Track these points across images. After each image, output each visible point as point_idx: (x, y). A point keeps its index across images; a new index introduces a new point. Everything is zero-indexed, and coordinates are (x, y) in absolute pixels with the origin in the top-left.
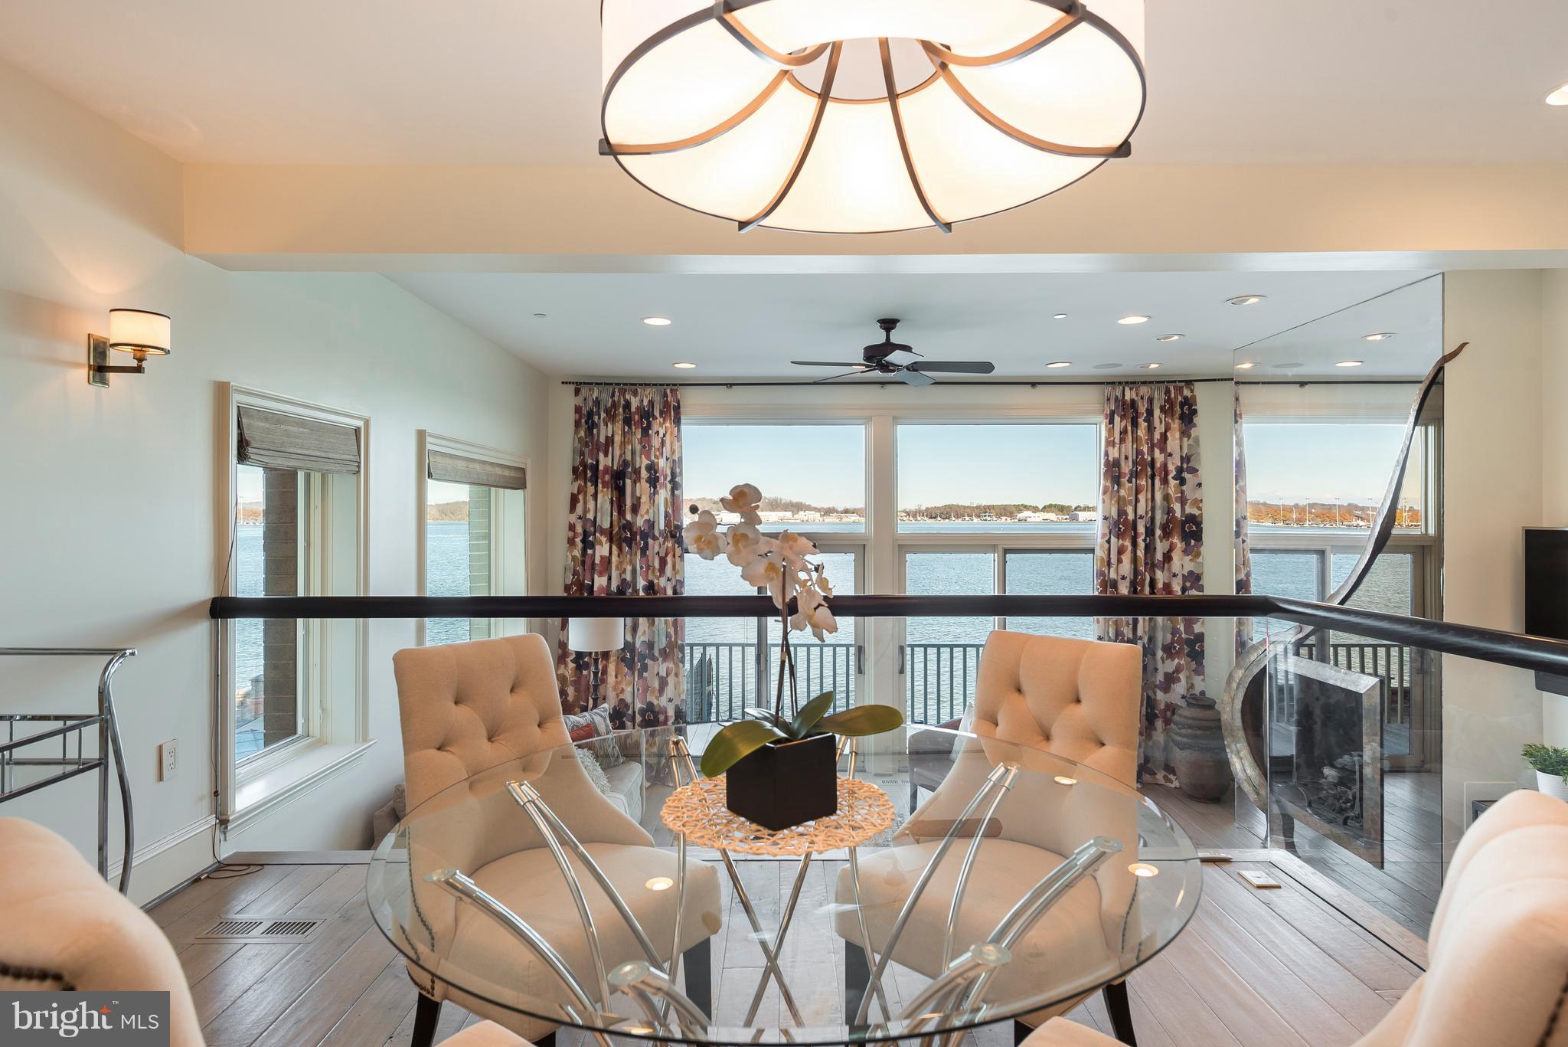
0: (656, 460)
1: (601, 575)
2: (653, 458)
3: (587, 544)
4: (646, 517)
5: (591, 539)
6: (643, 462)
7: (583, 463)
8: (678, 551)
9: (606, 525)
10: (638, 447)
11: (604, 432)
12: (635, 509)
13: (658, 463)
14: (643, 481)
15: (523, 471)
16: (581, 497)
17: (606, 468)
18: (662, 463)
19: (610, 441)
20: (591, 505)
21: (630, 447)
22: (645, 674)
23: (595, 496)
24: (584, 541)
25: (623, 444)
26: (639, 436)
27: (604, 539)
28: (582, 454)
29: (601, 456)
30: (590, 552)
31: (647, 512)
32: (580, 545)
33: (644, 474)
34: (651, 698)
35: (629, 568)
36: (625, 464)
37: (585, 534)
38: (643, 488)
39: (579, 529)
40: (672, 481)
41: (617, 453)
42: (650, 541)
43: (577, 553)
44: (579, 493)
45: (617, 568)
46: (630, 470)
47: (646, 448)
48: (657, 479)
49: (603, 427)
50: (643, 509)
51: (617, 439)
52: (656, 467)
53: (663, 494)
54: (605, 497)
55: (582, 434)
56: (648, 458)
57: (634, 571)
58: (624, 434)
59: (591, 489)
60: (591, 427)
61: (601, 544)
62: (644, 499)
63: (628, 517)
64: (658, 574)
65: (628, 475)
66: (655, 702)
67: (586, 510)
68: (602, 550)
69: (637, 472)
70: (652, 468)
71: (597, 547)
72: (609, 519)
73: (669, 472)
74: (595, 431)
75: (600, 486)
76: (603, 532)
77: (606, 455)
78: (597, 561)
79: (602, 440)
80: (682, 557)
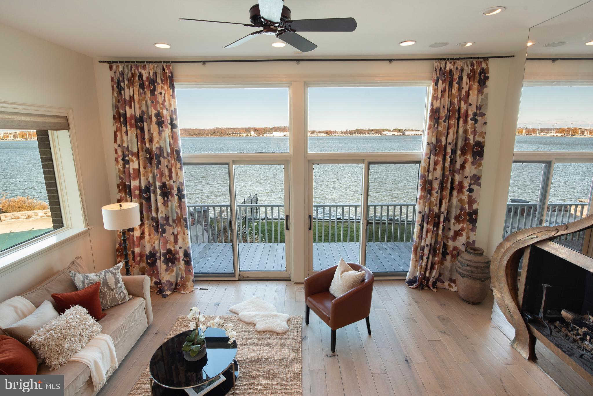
0: (161, 111)
1: (134, 179)
2: (159, 109)
3: (126, 162)
4: (157, 145)
5: (127, 158)
6: (153, 112)
7: (118, 112)
8: (179, 165)
9: (135, 150)
10: (149, 103)
11: (128, 93)
12: (151, 141)
13: (163, 112)
14: (154, 123)
15: (66, 118)
16: (118, 133)
17: (131, 116)
18: (165, 112)
19: (132, 98)
20: (125, 138)
21: (144, 102)
22: (164, 235)
23: (126, 133)
24: (123, 159)
25: (140, 101)
26: (149, 95)
27: (134, 159)
28: (117, 107)
29: (128, 108)
30: (127, 166)
31: (158, 142)
32: (121, 162)
33: (154, 119)
34: (169, 246)
35: (150, 175)
36: (143, 113)
37: (124, 156)
38: (154, 127)
39: (120, 153)
40: (171, 123)
41: (137, 106)
42: (162, 159)
43: (120, 167)
44: (117, 131)
45: (144, 175)
46: (145, 116)
47: (155, 103)
48: (163, 122)
49: (127, 90)
50: (155, 140)
51: (136, 97)
52: (161, 115)
53: (167, 132)
54: (132, 133)
55: (116, 94)
56: (156, 109)
57: (154, 177)
58: (140, 94)
59: (124, 129)
60: (120, 89)
61: (133, 161)
62: (155, 134)
63: (147, 145)
64: (168, 178)
65: (145, 120)
66: (172, 249)
67: (122, 142)
68: (134, 165)
69: (150, 118)
70: (158, 115)
71: (131, 163)
72: (136, 146)
73: (169, 118)
74: (122, 92)
75: (128, 127)
76: (133, 154)
77: (131, 107)
78: (131, 172)
79: (127, 98)
80: (181, 168)
